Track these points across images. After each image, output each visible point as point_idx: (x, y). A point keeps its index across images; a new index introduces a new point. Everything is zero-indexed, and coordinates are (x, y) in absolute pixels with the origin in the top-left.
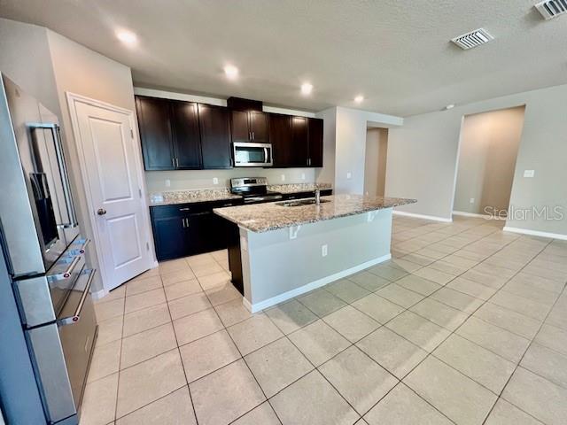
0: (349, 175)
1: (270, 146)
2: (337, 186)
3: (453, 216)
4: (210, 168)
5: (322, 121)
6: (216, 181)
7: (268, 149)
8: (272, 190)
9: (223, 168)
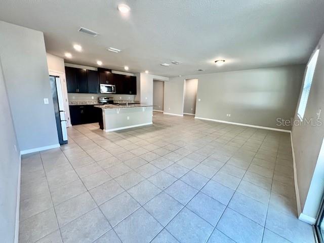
0: (146, 98)
1: (114, 86)
2: (142, 101)
3: (184, 115)
4: (91, 93)
5: (136, 77)
6: (93, 98)
7: (114, 87)
8: (116, 102)
9: (96, 93)
